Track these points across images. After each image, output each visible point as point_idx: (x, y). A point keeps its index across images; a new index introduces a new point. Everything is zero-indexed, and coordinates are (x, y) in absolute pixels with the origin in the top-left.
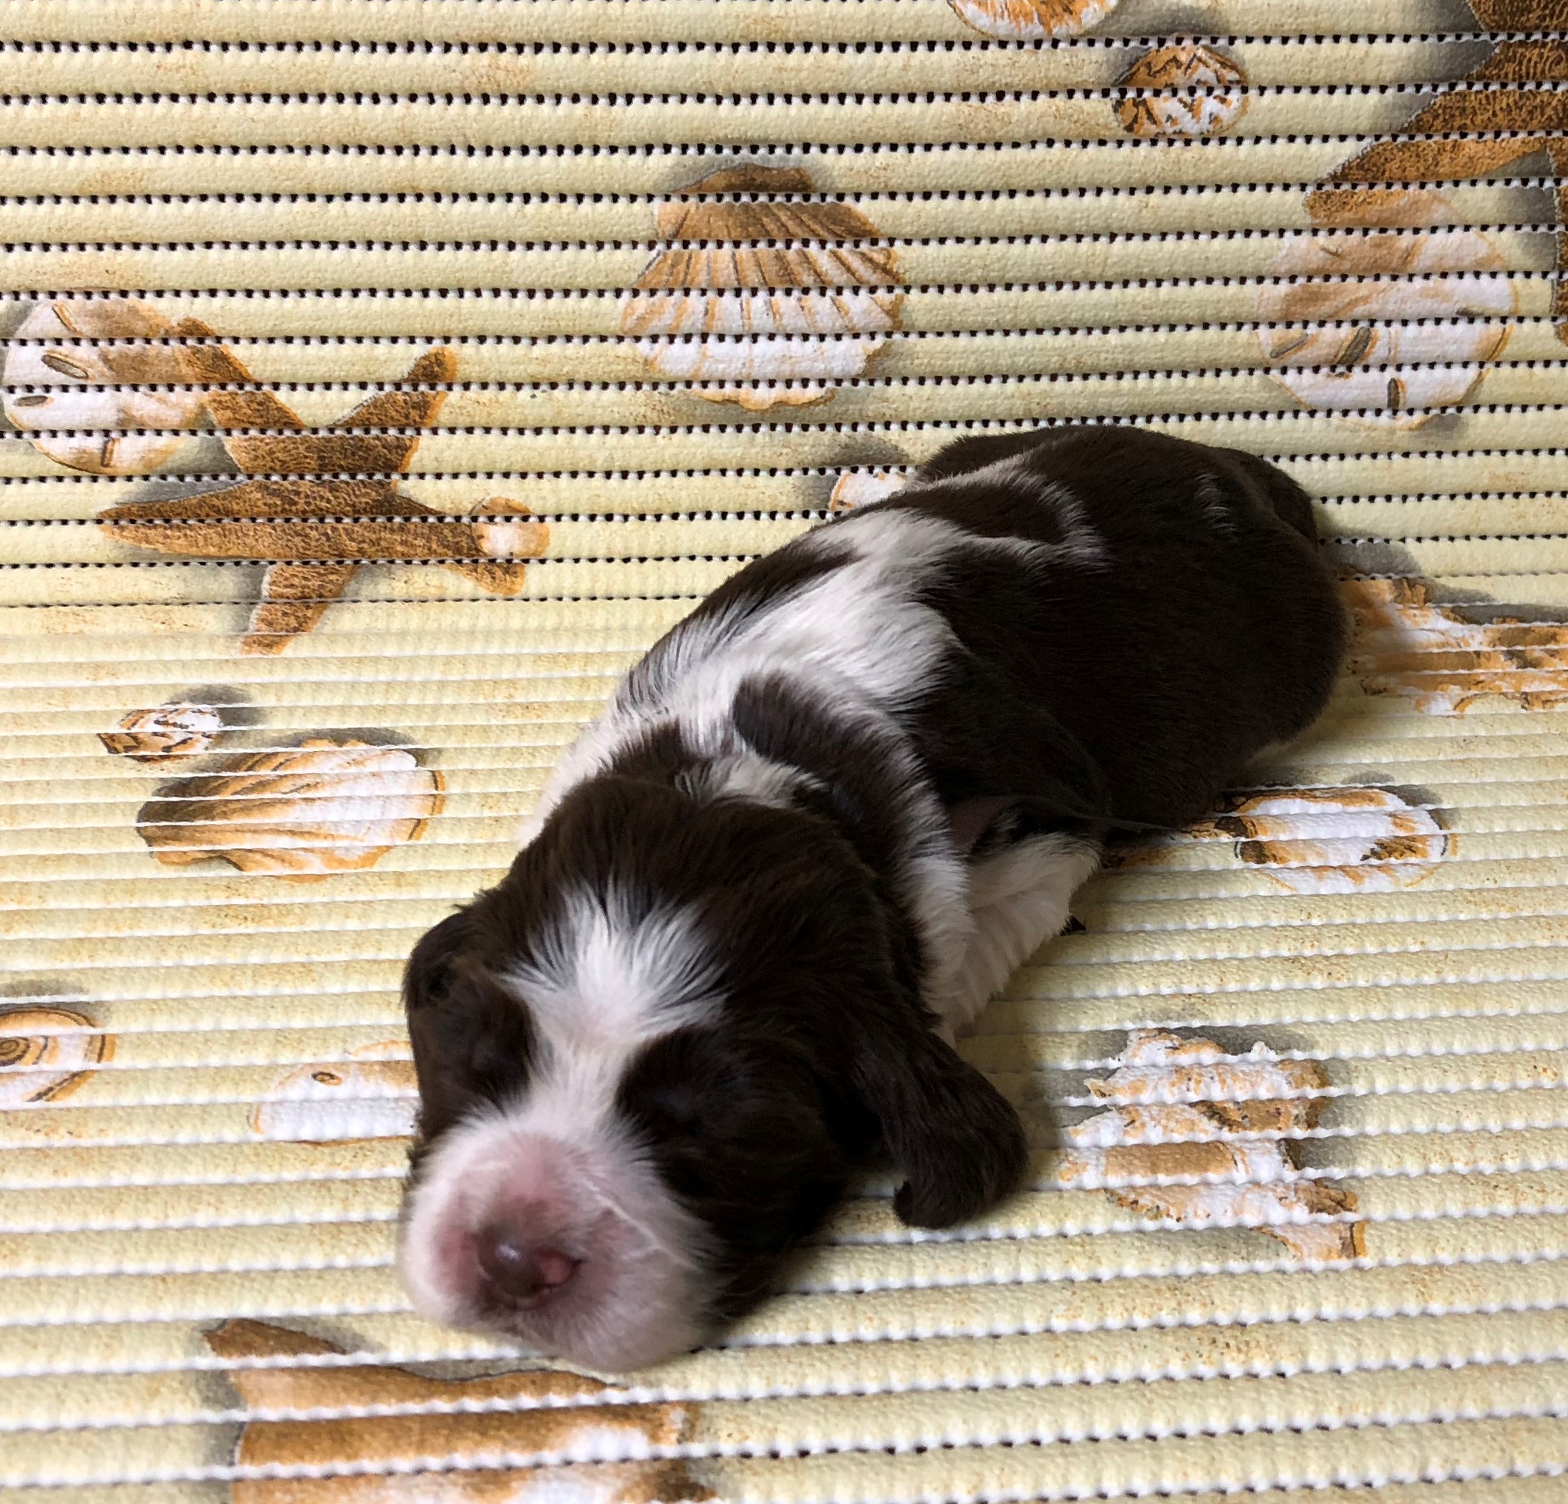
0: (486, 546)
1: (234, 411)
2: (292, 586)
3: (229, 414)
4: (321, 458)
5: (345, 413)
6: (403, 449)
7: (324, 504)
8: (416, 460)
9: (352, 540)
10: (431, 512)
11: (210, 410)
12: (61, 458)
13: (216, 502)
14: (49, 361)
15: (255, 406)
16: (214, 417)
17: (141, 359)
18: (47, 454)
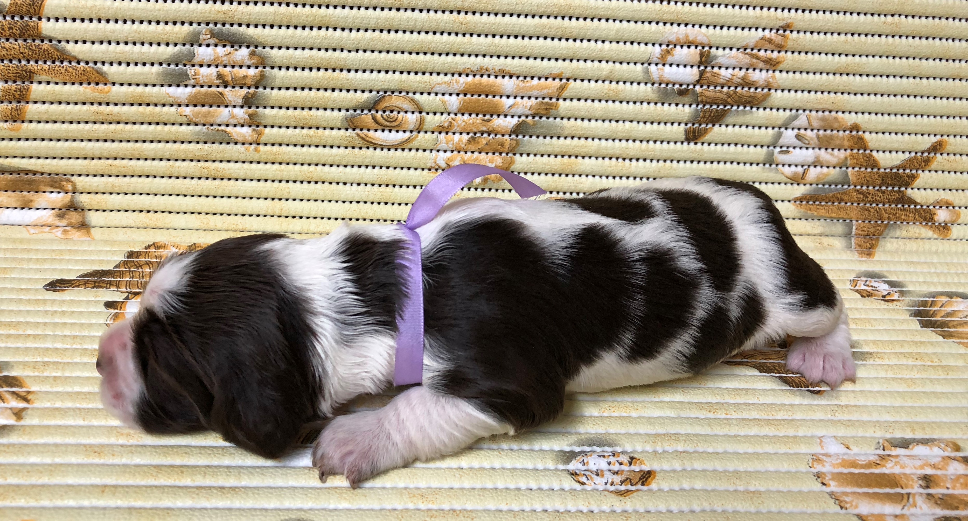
0: (936, 218)
1: (857, 160)
2: (864, 231)
3: (855, 161)
4: (883, 180)
5: (897, 163)
6: (913, 177)
7: (878, 198)
8: (918, 183)
9: (886, 213)
10: (918, 204)
11: (849, 159)
12: (787, 175)
13: (839, 196)
14: (798, 137)
15: (866, 158)
16: (849, 162)
17: (831, 138)
18: (783, 173)
